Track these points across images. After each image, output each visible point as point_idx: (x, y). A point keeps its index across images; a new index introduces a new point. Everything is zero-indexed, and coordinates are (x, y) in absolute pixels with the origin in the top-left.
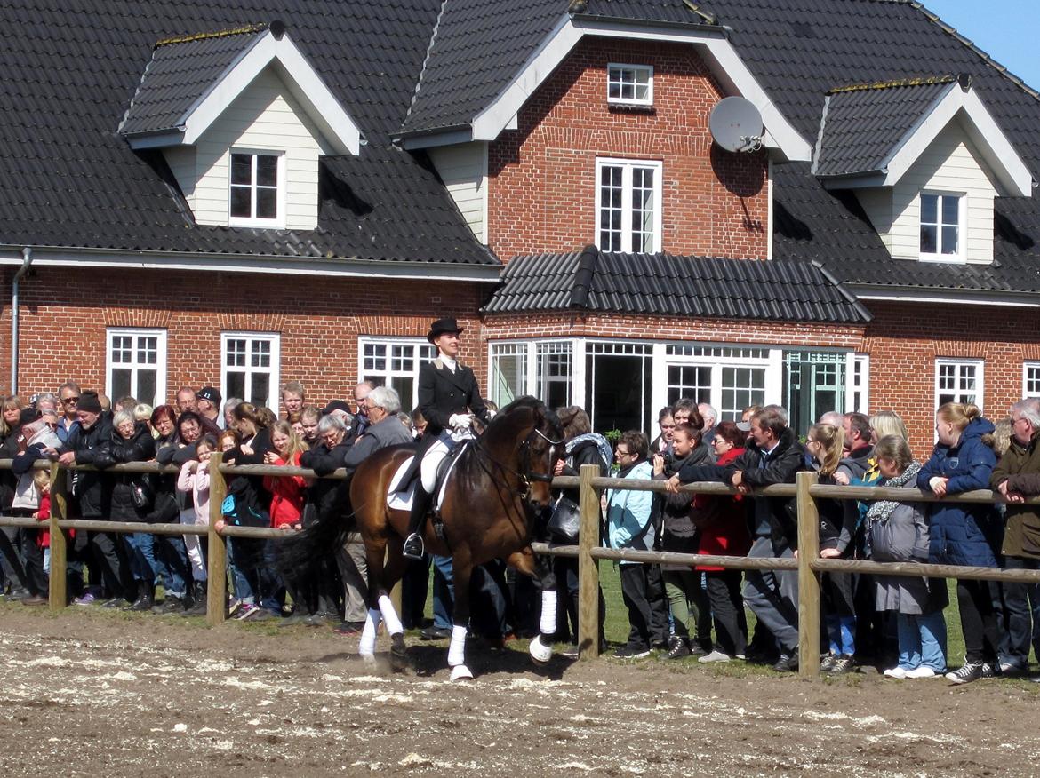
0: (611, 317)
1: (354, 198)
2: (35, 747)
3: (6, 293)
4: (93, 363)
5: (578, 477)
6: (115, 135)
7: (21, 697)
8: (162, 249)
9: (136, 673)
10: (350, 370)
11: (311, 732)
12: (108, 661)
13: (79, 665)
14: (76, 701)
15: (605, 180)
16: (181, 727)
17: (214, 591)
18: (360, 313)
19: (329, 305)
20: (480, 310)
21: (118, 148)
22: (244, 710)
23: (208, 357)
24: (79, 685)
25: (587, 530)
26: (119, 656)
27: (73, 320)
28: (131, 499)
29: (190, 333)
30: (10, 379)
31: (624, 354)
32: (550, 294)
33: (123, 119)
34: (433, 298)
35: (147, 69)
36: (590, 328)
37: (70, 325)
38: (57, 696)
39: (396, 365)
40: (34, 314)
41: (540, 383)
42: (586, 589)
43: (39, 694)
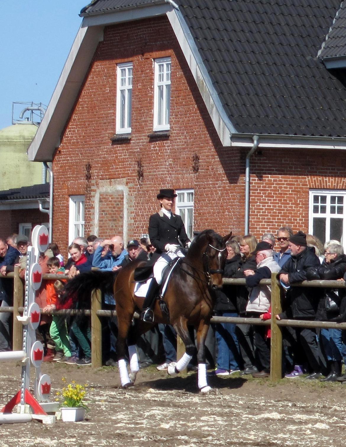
3: (241, 166)
4: (300, 214)
6: (315, 59)
7: (251, 440)
9: (329, 424)
12: (310, 415)
13: (291, 418)
14: (288, 443)
21: (318, 68)
24: (291, 432)
26: (317, 412)
27: (287, 184)
30: (244, 225)
33: (320, 48)
35: (337, 14)
37: (285, 188)
38: (275, 439)
40: (260, 180)
43: (264, 438)
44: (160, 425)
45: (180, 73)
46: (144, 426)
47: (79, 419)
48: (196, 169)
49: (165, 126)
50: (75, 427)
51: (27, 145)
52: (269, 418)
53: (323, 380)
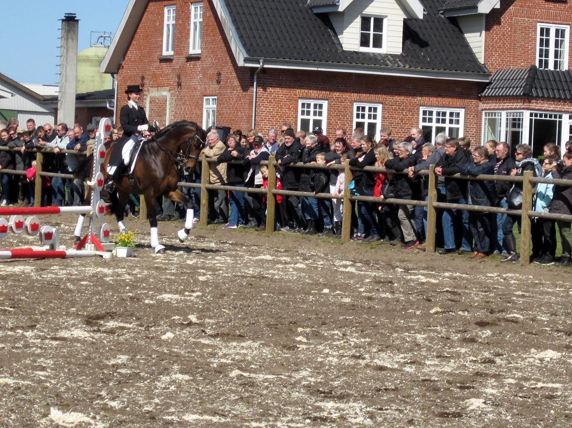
0: (543, 100)
1: (420, 39)
2: (255, 298)
3: (251, 80)
4: (292, 116)
5: (523, 177)
6: (306, 6)
7: (249, 274)
8: (327, 61)
9: (306, 264)
10: (415, 122)
11: (388, 295)
12: (293, 258)
13: (279, 260)
14: (276, 277)
15: (542, 34)
16: (326, 291)
17: (345, 226)
18: (421, 96)
19: (406, 91)
20: (479, 95)
21: (307, 12)
22: (357, 284)
23: (348, 114)
24: (278, 269)
25: (526, 203)
26: (298, 256)
29: (339, 102)
30: (252, 122)
31: (548, 119)
32: (513, 88)
34: (457, 89)
36: (532, 106)
37: (281, 97)
38: (267, 274)
39: (438, 121)
40: (264, 91)
41: (507, 132)
42: (525, 231)
43: (259, 273)
44: (186, 261)
45: (210, 13)
46: (175, 262)
47: (129, 255)
48: (218, 82)
49: (198, 51)
50: (126, 261)
51: (100, 62)
52: (264, 259)
53: (303, 233)
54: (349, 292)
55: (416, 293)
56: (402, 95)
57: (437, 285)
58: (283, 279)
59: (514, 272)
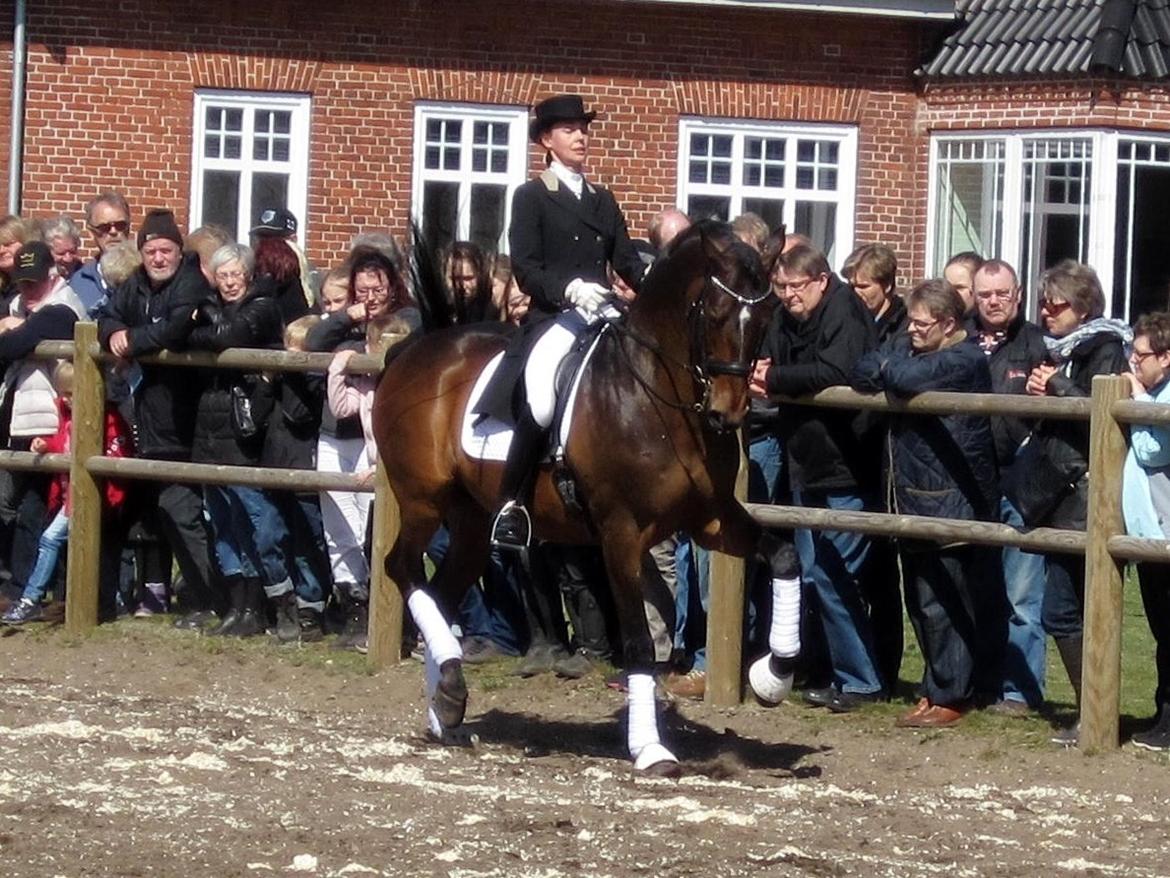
3: (2, 19)
4: (167, 158)
5: (1087, 400)
9: (226, 755)
10: (661, 182)
13: (118, 737)
14: (107, 808)
16: (305, 861)
17: (383, 601)
18: (685, 76)
19: (625, 56)
20: (917, 72)
22: (430, 831)
23: (391, 151)
24: (115, 777)
25: (1103, 502)
27: (133, 74)
28: (231, 419)
29: (355, 103)
32: (1051, 44)
34: (825, 47)
36: (1126, 114)
37: (124, 83)
40: (55, 59)
41: (1027, 217)
42: (1097, 617)
43: (39, 791)
52: (56, 737)
53: (212, 632)
54: (399, 866)
55: (665, 868)
56: (610, 74)
57: (750, 835)
58: (132, 815)
59: (1059, 779)
